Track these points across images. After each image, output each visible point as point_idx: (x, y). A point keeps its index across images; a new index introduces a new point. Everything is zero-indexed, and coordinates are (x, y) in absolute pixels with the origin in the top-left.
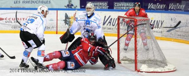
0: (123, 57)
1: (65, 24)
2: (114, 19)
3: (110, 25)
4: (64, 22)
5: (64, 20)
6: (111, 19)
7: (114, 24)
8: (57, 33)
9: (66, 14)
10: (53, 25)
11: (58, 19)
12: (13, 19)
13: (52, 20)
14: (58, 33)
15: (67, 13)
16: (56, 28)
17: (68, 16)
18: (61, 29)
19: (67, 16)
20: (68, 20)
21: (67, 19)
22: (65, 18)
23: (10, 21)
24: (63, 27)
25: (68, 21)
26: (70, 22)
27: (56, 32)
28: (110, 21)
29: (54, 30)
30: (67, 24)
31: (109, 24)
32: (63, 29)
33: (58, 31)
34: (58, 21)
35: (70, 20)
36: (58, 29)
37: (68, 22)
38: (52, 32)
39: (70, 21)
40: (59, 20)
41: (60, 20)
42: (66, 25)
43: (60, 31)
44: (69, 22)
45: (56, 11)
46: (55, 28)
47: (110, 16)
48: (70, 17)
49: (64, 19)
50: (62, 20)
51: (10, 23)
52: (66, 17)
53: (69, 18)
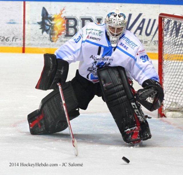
0: (170, 103)
1: (41, 30)
2: (150, 20)
3: (140, 34)
4: (39, 26)
5: (39, 23)
6: (144, 21)
7: (148, 32)
8: (24, 51)
9: (44, 9)
10: (16, 33)
11: (26, 20)
13: (14, 23)
14: (26, 50)
15: (46, 8)
16: (22, 40)
17: (49, 13)
18: (32, 42)
19: (47, 14)
20: (48, 23)
21: (46, 21)
22: (41, 17)
24: (37, 37)
25: (48, 25)
26: (52, 27)
27: (21, 50)
28: (141, 26)
29: (17, 44)
30: (47, 31)
31: (139, 31)
32: (37, 42)
33: (26, 47)
34: (26, 25)
35: (53, 22)
36: (27, 42)
37: (48, 27)
38: (13, 48)
39: (52, 24)
40: (29, 23)
41: (31, 22)
42: (45, 33)
43: (29, 46)
44: (50, 26)
45: (22, 2)
46: (20, 39)
47: (140, 15)
48: (53, 17)
49: (40, 20)
50: (36, 22)
52: (43, 15)
53: (51, 19)
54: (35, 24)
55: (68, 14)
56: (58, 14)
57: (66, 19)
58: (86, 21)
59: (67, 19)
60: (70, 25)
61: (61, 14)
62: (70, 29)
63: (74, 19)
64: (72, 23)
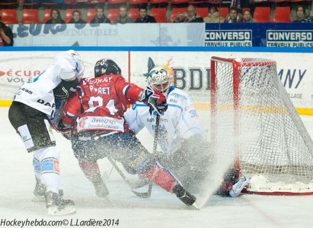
4: (145, 79)
5: (144, 75)
9: (150, 59)
11: (131, 72)
12: (25, 72)
15: (152, 58)
19: (153, 65)
22: (147, 69)
23: (20, 78)
34: (131, 77)
40: (134, 75)
41: (136, 74)
45: (127, 52)
49: (146, 71)
50: (142, 74)
51: (20, 83)
52: (149, 66)
54: (141, 76)
55: (176, 65)
56: (165, 65)
57: (173, 69)
58: (194, 72)
59: (175, 71)
60: (177, 77)
61: (169, 64)
62: (177, 81)
63: (182, 70)
64: (180, 74)
